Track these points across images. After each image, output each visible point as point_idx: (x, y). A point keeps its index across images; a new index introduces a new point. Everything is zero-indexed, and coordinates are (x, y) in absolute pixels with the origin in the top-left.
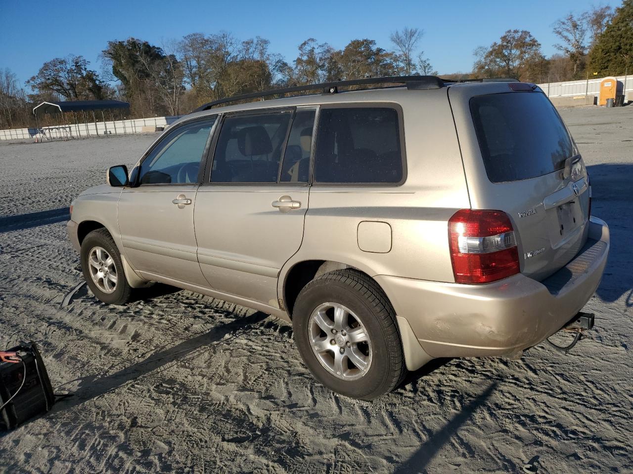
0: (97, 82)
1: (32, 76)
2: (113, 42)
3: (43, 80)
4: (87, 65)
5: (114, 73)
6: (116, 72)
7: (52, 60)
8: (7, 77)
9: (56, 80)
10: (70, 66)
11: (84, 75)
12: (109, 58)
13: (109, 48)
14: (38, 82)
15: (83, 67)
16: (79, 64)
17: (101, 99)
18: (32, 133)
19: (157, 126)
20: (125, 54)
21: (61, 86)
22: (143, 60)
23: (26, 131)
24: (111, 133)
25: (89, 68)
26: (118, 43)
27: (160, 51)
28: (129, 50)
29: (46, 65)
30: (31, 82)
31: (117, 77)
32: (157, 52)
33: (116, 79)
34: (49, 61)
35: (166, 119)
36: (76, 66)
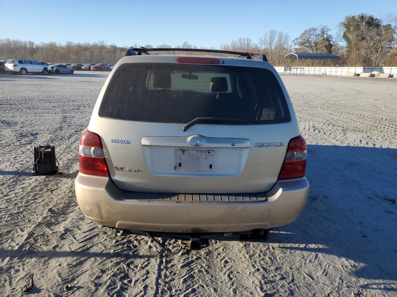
0: (331, 42)
1: (296, 38)
2: (349, 16)
3: (301, 40)
4: (329, 32)
5: (343, 37)
6: (345, 36)
7: (309, 28)
8: (285, 38)
9: (308, 40)
10: (318, 32)
11: (325, 38)
12: (343, 27)
13: (345, 21)
14: (298, 41)
15: (326, 33)
16: (324, 31)
17: (331, 53)
18: (285, 70)
19: (356, 73)
20: (354, 25)
21: (310, 44)
22: (363, 28)
23: (283, 68)
24: (326, 74)
25: (329, 33)
26: (351, 17)
27: (380, 22)
28: (357, 21)
29: (305, 31)
30: (295, 41)
31: (345, 39)
32: (377, 23)
33: (344, 40)
34: (307, 29)
35: (364, 69)
36: (322, 32)
